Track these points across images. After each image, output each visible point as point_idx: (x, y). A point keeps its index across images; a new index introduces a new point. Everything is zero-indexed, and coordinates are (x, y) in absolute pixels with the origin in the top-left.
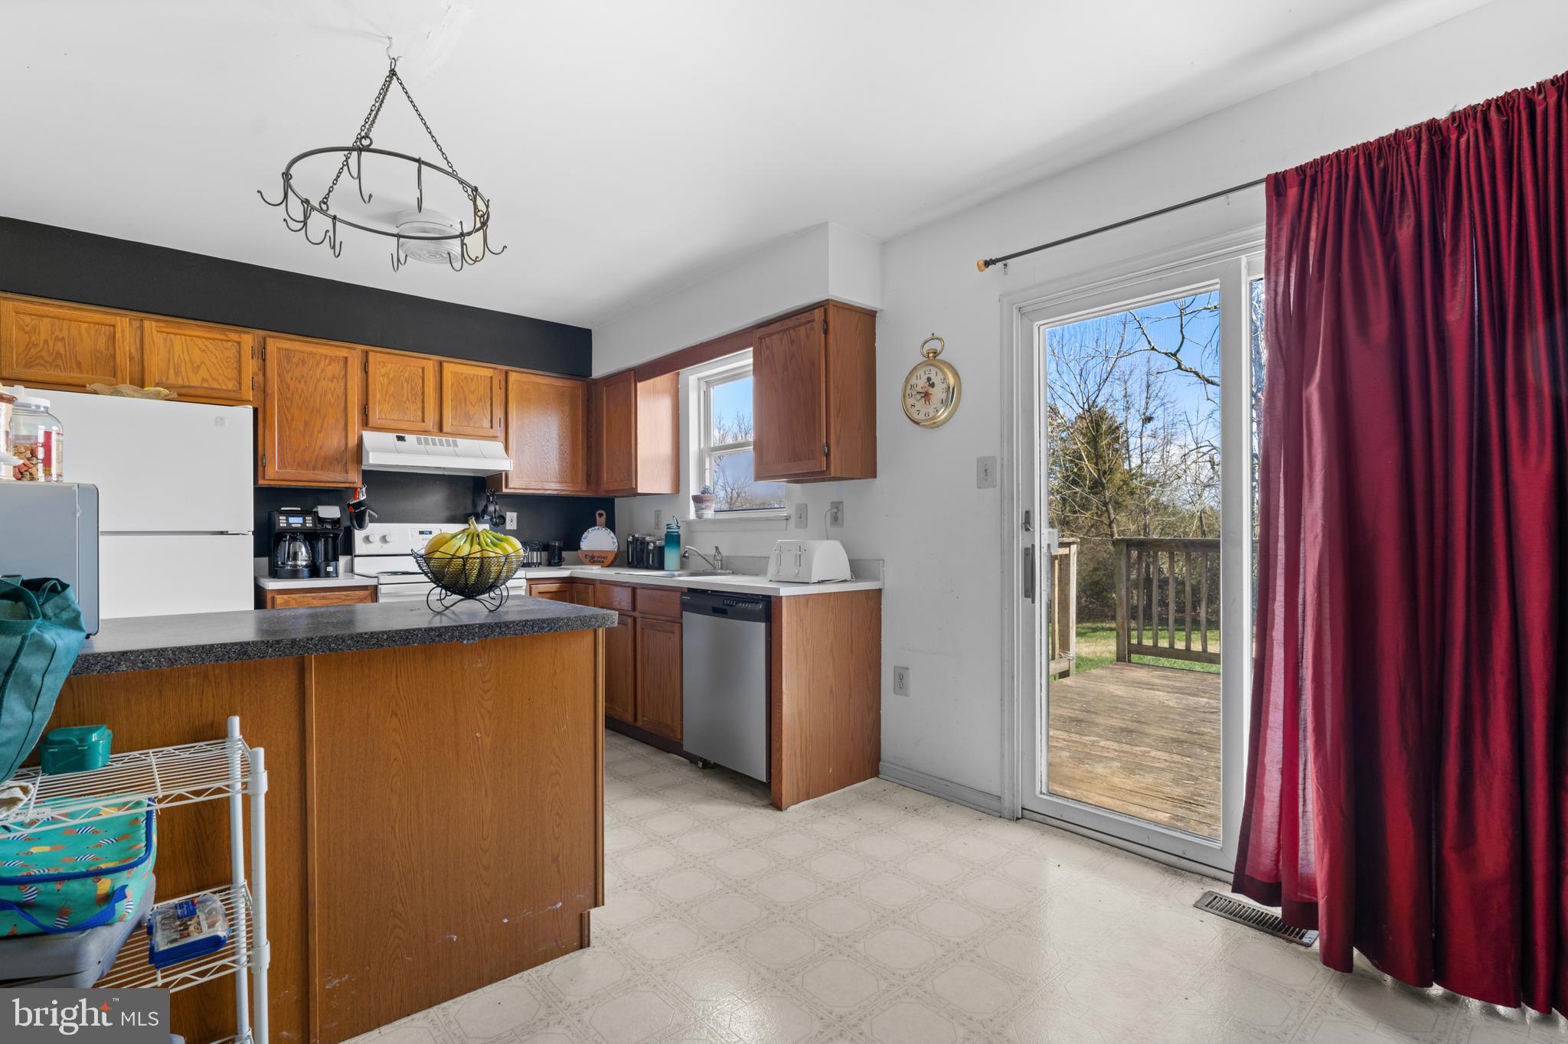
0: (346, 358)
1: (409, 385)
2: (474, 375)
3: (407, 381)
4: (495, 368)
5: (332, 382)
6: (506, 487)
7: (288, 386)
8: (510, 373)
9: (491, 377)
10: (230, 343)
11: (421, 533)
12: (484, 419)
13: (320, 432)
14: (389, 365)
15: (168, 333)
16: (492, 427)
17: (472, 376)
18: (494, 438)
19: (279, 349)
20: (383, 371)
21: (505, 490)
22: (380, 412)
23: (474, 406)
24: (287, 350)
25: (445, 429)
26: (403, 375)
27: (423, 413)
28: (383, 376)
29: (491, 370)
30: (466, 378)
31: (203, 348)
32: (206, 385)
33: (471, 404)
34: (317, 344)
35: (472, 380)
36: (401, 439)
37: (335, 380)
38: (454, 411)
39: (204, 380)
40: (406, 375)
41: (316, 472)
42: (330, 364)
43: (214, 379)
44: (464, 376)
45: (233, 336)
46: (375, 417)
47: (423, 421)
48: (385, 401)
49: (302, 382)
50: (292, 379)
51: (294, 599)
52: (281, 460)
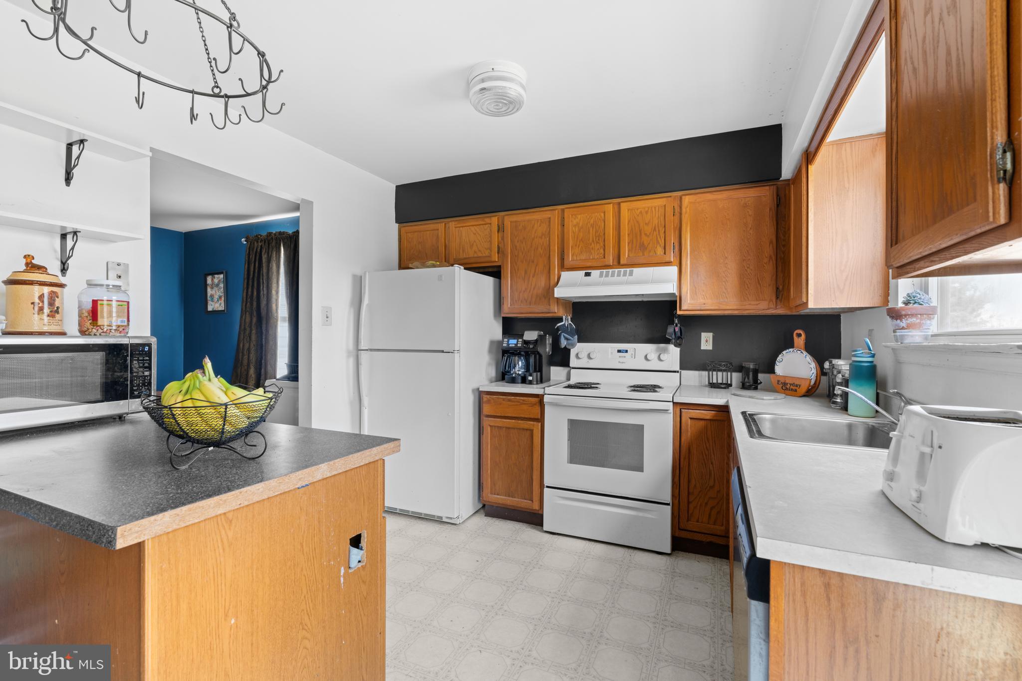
0: (550, 218)
1: (594, 230)
2: (648, 208)
3: (592, 226)
4: (670, 196)
5: (541, 238)
6: (680, 310)
7: (516, 247)
8: (683, 197)
9: (665, 206)
10: (487, 225)
11: (619, 351)
12: (658, 247)
13: (533, 277)
14: (579, 216)
15: (460, 227)
16: (665, 253)
17: (647, 209)
18: (668, 263)
19: (511, 222)
20: (575, 222)
21: (679, 312)
22: (573, 255)
23: (648, 236)
24: (516, 222)
25: (622, 262)
26: (589, 222)
27: (604, 250)
28: (575, 226)
29: (665, 199)
30: (641, 212)
31: (475, 232)
32: (476, 255)
33: (646, 234)
34: (534, 212)
35: (647, 212)
36: (588, 274)
37: (543, 237)
38: (630, 244)
39: (475, 252)
40: (592, 221)
41: (531, 306)
42: (540, 226)
43: (480, 251)
44: (639, 211)
45: (487, 220)
46: (570, 259)
47: (604, 257)
48: (576, 245)
49: (524, 243)
50: (518, 242)
51: (493, 399)
52: (512, 299)
